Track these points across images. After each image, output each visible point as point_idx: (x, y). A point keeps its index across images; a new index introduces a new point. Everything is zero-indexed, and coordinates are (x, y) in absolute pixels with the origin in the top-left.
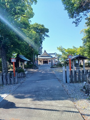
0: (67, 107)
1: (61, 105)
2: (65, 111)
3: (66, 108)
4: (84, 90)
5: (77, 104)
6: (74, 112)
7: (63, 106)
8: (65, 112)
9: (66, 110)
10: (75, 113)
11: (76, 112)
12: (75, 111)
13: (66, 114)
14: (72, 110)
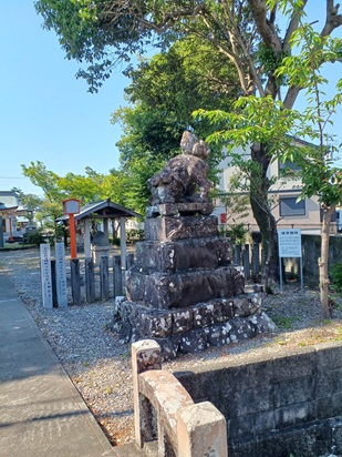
0: (43, 402)
1: (22, 401)
2: (35, 419)
3: (42, 406)
4: (116, 326)
5: (84, 383)
6: (69, 415)
7: (31, 401)
8: (35, 424)
9: (41, 413)
10: (73, 417)
11: (77, 413)
12: (76, 409)
13: (37, 429)
14: (63, 408)
